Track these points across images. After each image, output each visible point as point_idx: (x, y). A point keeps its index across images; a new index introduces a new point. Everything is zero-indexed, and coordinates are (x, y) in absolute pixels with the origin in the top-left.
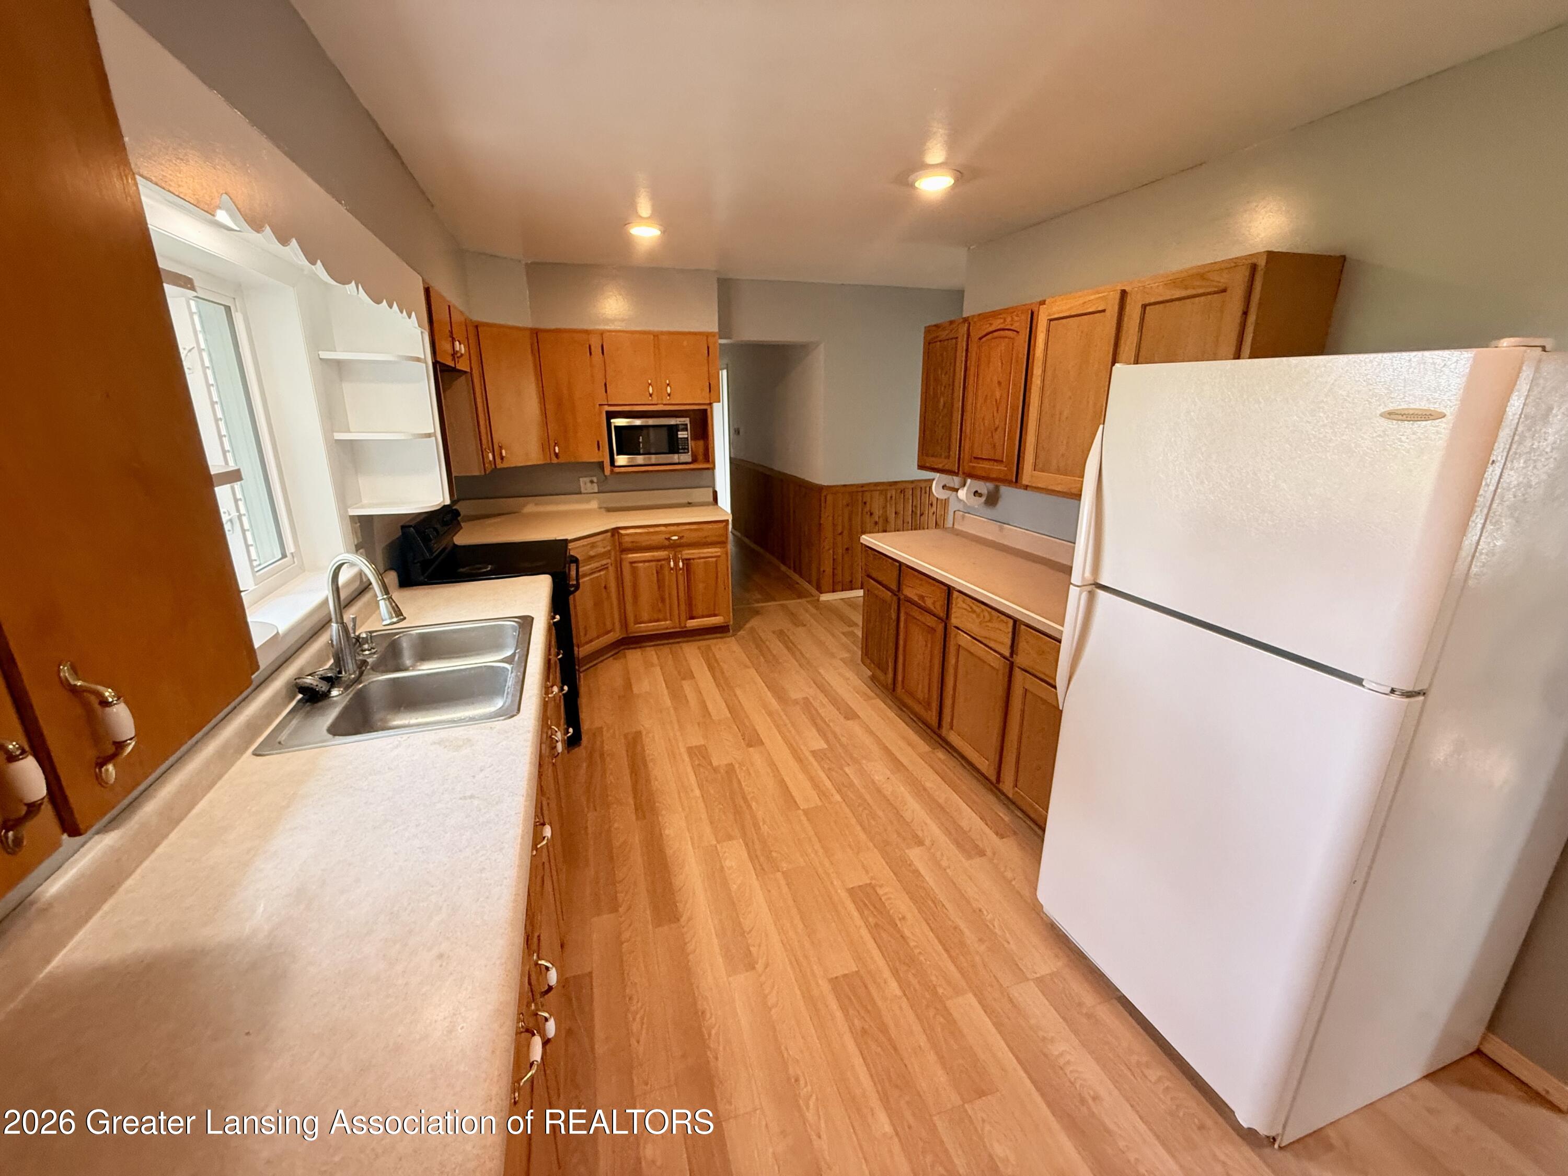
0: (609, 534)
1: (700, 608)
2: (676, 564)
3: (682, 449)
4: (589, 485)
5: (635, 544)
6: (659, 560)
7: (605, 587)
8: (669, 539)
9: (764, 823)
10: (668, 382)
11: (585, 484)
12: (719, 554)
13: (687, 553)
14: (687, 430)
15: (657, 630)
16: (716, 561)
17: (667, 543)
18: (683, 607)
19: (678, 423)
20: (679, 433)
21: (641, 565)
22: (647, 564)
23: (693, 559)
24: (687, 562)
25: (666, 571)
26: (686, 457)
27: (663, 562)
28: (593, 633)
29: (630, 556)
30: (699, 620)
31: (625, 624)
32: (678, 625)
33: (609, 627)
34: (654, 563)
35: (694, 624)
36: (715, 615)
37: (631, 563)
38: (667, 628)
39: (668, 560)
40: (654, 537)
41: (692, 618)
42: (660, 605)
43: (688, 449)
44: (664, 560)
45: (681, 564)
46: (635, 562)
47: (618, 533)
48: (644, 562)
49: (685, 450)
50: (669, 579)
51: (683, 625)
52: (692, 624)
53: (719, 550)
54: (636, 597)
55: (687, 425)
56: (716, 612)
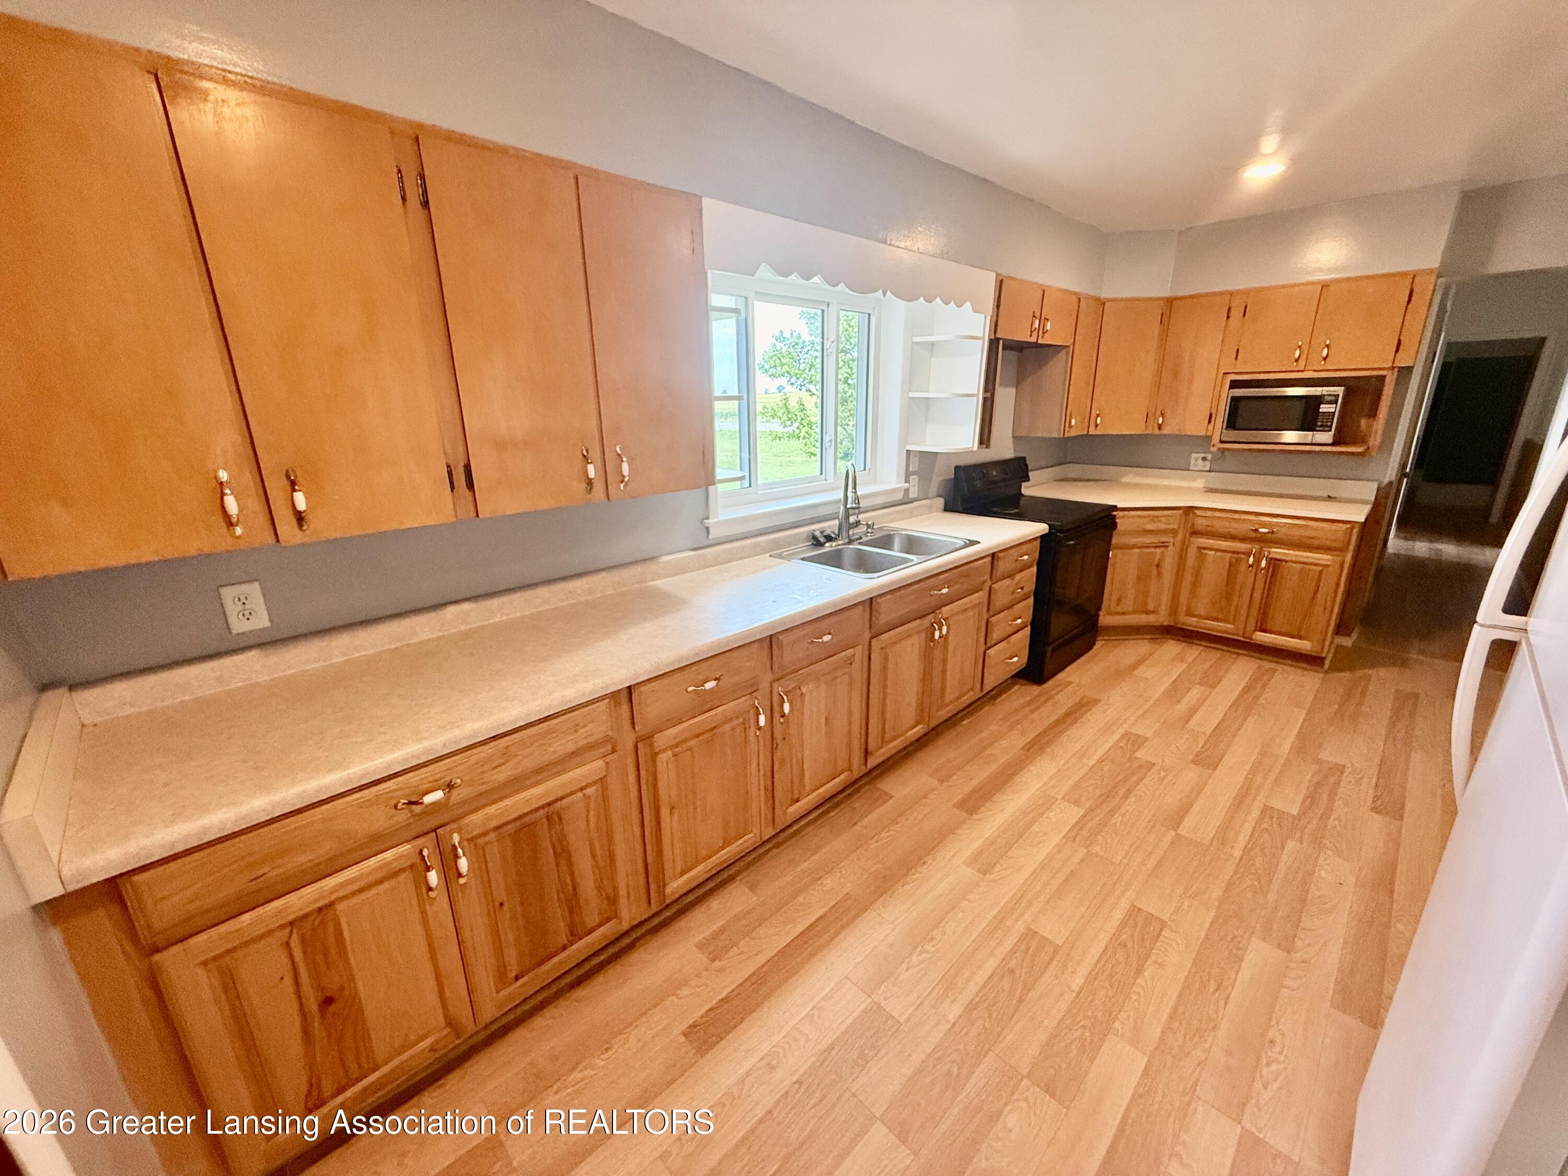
0: (1181, 512)
1: (1278, 619)
2: (1258, 561)
3: (1321, 426)
4: (1200, 462)
5: (1209, 529)
6: (1238, 553)
7: (1158, 566)
8: (1256, 530)
9: (1123, 816)
10: (1328, 342)
11: (1196, 460)
12: (1328, 563)
13: (1277, 552)
14: (1336, 403)
15: (1213, 630)
16: (1321, 572)
17: (1253, 535)
18: (1254, 612)
19: (1325, 393)
20: (1322, 406)
21: (1212, 553)
22: (1219, 554)
23: (1286, 561)
24: (1271, 561)
25: (1243, 567)
26: (1326, 437)
27: (1242, 556)
28: (1128, 605)
29: (1202, 540)
30: (1273, 636)
31: (1174, 610)
32: (1241, 633)
33: (1151, 607)
34: (1228, 555)
35: (1267, 640)
36: (1300, 638)
37: (1199, 548)
38: (1226, 632)
39: (1249, 554)
40: (1234, 525)
41: (1264, 631)
42: (1224, 603)
43: (1331, 426)
44: (1242, 553)
45: (1264, 563)
46: (1205, 548)
47: (1194, 513)
48: (1217, 550)
49: (1326, 428)
50: (1245, 577)
51: (1247, 635)
52: (1261, 637)
53: (1329, 557)
54: (1195, 584)
55: (1338, 395)
56: (1303, 633)
